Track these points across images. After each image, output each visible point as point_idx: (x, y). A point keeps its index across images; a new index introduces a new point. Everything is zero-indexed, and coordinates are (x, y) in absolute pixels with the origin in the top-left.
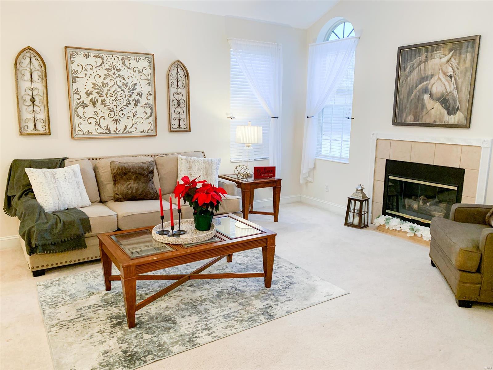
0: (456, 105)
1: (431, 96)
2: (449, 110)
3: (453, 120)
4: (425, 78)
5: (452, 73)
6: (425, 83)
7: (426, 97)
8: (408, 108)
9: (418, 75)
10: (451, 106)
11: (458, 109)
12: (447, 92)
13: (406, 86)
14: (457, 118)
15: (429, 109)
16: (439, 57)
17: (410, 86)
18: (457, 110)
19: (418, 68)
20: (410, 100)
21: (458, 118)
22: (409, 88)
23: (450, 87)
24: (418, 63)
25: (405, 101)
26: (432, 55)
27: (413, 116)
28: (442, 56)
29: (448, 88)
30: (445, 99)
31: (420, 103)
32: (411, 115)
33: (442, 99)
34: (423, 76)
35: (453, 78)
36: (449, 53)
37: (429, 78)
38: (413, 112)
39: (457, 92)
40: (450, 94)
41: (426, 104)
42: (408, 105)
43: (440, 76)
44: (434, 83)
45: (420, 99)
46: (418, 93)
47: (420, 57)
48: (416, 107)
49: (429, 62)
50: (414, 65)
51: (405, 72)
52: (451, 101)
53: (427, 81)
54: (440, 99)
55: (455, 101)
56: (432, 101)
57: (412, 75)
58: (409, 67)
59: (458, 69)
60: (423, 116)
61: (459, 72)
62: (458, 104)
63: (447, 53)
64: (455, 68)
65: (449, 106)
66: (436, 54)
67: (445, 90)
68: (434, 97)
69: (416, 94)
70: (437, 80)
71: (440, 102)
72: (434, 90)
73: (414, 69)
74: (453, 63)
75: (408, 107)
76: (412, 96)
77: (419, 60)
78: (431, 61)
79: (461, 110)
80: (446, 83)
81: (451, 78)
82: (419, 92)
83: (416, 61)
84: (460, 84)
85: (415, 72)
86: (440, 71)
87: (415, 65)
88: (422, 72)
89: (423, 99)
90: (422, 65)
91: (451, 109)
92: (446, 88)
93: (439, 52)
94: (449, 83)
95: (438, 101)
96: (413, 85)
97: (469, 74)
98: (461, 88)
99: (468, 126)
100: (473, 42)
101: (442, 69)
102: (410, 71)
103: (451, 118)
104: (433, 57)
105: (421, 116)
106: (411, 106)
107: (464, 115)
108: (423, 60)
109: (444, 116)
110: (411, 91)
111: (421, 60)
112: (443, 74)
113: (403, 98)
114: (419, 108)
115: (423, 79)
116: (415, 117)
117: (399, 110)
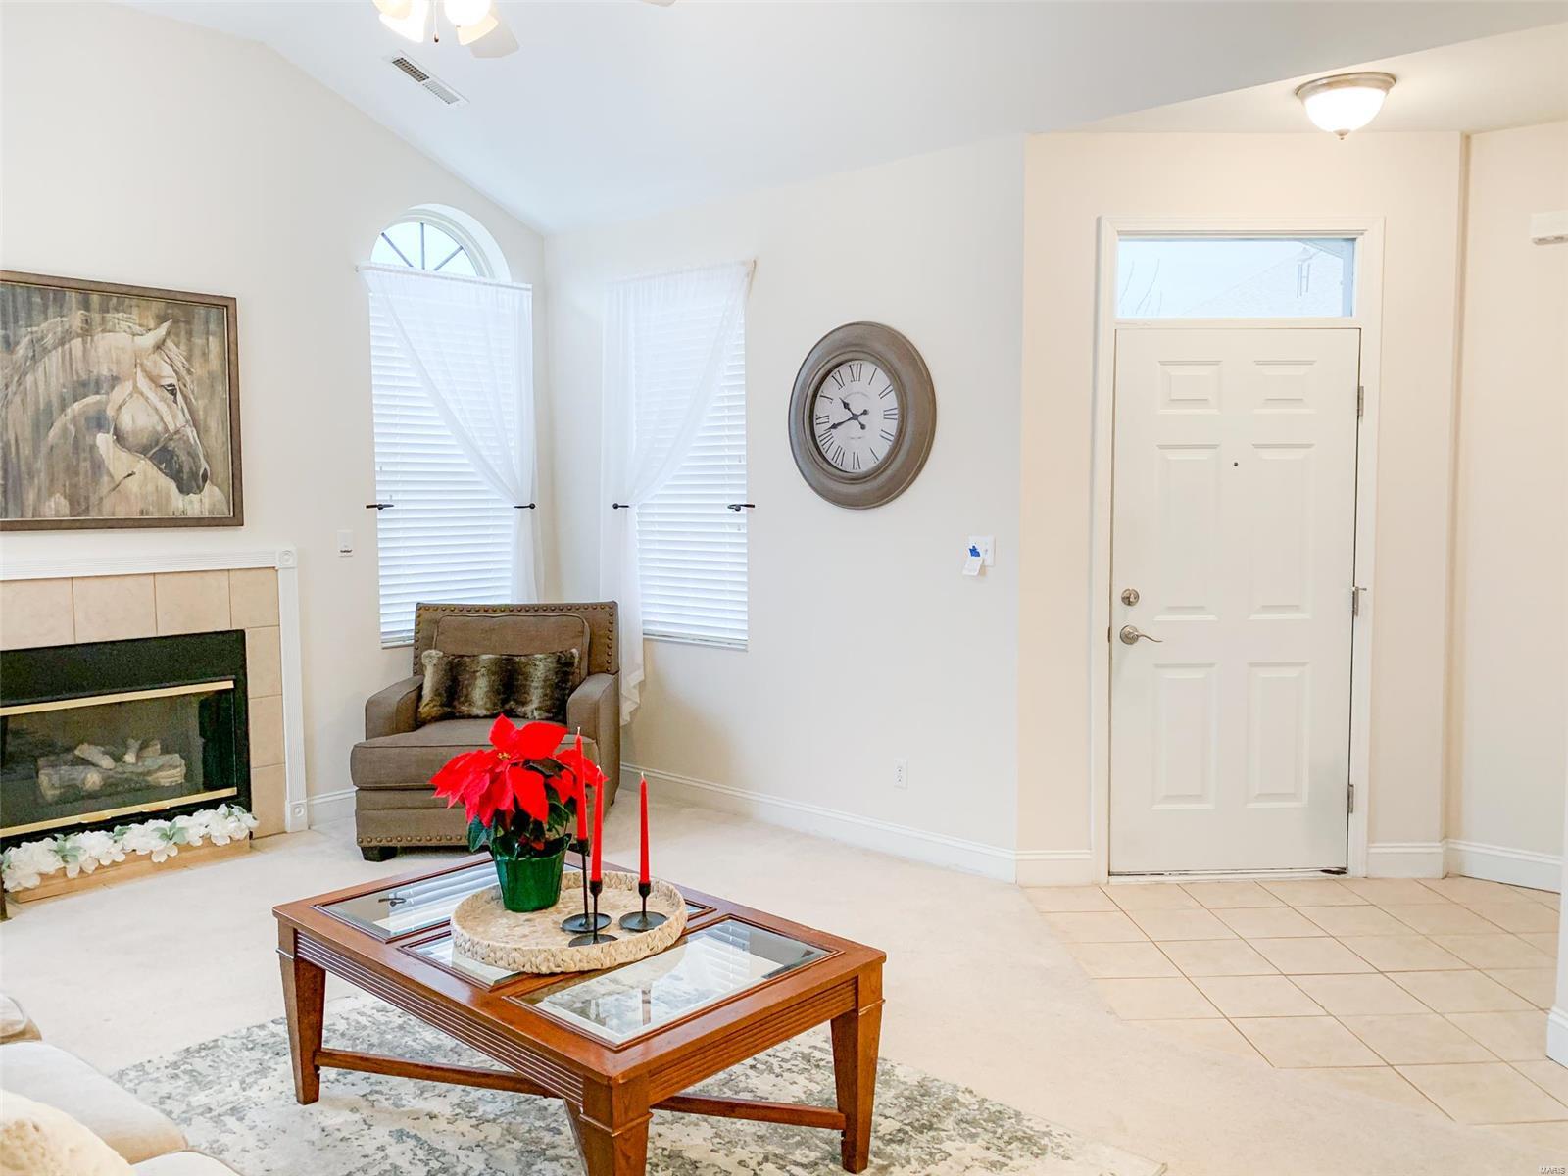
0: (200, 468)
1: (119, 438)
2: (182, 479)
3: (197, 505)
4: (92, 385)
5: (174, 381)
6: (92, 399)
7: (104, 441)
9: (64, 371)
10: (186, 470)
11: (205, 478)
12: (166, 430)
13: (22, 400)
15: (118, 477)
16: (128, 330)
17: (37, 402)
19: (60, 349)
20: (44, 450)
21: (209, 499)
22: (38, 409)
23: (174, 417)
24: (59, 335)
25: (26, 450)
26: (104, 321)
27: (65, 497)
28: (137, 329)
29: (168, 419)
30: (164, 449)
31: (85, 460)
32: (58, 495)
34: (84, 377)
35: (179, 396)
36: (158, 326)
37: (105, 386)
38: (64, 486)
39: (195, 432)
40: (176, 437)
41: (106, 462)
42: (40, 464)
43: (139, 385)
44: (124, 403)
45: (81, 448)
46: (72, 429)
47: (64, 319)
48: (72, 471)
49: (96, 338)
50: (42, 338)
51: (15, 358)
52: (184, 457)
54: (152, 448)
55: (193, 455)
56: (124, 455)
57: (41, 369)
58: (25, 342)
59: (189, 372)
60: (101, 499)
61: (192, 382)
64: (182, 368)
65: (180, 471)
66: (118, 319)
67: (161, 424)
68: (131, 441)
69: (65, 430)
70: (131, 395)
71: (150, 458)
72: (126, 422)
73: (46, 351)
74: (171, 354)
75: (39, 472)
76: (51, 435)
77: (62, 327)
78: (103, 338)
80: (162, 407)
81: (173, 392)
82: (75, 426)
83: (50, 327)
84: (201, 413)
85: (53, 361)
86: (138, 370)
87: (49, 340)
88: (79, 365)
89: (93, 447)
90: (72, 342)
91: (185, 478)
92: (162, 419)
93: (125, 315)
94: (169, 406)
95: (145, 455)
96: (50, 401)
97: (222, 391)
98: (205, 422)
99: (235, 519)
100: (221, 312)
101: (142, 365)
102: (31, 354)
103: (191, 502)
104: (109, 326)
105: (94, 499)
106: (51, 467)
107: (223, 491)
108: (74, 328)
109: (168, 497)
110: (43, 420)
111: (66, 327)
112: (147, 380)
113: (16, 441)
114: (82, 471)
115: (83, 387)
116: (73, 501)
117: (7, 479)
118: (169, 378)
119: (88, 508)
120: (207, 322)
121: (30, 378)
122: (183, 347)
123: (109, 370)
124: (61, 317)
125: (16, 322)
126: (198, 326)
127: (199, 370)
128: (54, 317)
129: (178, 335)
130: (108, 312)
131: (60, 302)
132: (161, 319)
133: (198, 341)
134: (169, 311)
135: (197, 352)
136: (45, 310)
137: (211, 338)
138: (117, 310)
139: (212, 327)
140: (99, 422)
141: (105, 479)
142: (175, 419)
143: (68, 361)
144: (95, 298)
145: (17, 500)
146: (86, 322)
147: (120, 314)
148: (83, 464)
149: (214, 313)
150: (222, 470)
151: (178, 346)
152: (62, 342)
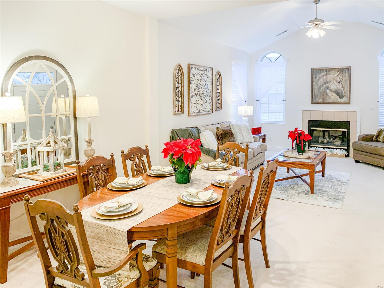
1: (330, 90)
4: (327, 83)
5: (340, 81)
6: (327, 85)
7: (328, 91)
8: (319, 96)
9: (323, 81)
10: (341, 95)
11: (344, 96)
12: (338, 89)
13: (317, 86)
15: (330, 96)
17: (319, 86)
19: (322, 78)
21: (345, 100)
23: (339, 86)
25: (317, 93)
26: (329, 73)
28: (334, 73)
29: (338, 87)
30: (337, 92)
34: (326, 81)
35: (340, 83)
36: (337, 73)
37: (329, 82)
38: (322, 97)
39: (343, 89)
40: (340, 90)
41: (328, 94)
42: (319, 94)
43: (334, 82)
44: (331, 85)
45: (325, 92)
46: (324, 89)
47: (323, 73)
48: (323, 95)
49: (328, 76)
51: (316, 80)
52: (341, 93)
55: (342, 92)
56: (331, 93)
58: (318, 77)
59: (342, 79)
61: (343, 81)
62: (344, 94)
63: (336, 72)
65: (340, 95)
68: (332, 91)
70: (333, 84)
71: (335, 93)
73: (320, 78)
74: (340, 77)
76: (321, 90)
80: (337, 85)
81: (339, 83)
83: (321, 75)
85: (321, 80)
86: (334, 80)
87: (321, 77)
88: (325, 80)
89: (326, 92)
94: (339, 85)
97: (348, 82)
98: (345, 87)
99: (349, 103)
100: (348, 69)
102: (318, 79)
103: (341, 100)
104: (330, 74)
105: (326, 100)
107: (347, 98)
108: (325, 75)
109: (338, 99)
110: (320, 88)
111: (323, 75)
113: (316, 91)
115: (325, 83)
116: (323, 99)
117: (314, 97)
118: (339, 80)
121: (318, 82)
122: (341, 75)
123: (329, 80)
125: (317, 74)
126: (344, 72)
127: (344, 79)
129: (341, 74)
130: (330, 71)
131: (323, 71)
132: (338, 71)
133: (344, 74)
134: (339, 70)
135: (344, 76)
136: (321, 72)
137: (346, 74)
138: (331, 71)
139: (347, 72)
141: (328, 96)
142: (339, 87)
143: (323, 79)
144: (328, 70)
145: (316, 99)
146: (326, 73)
148: (325, 94)
149: (347, 69)
150: (347, 95)
152: (323, 77)
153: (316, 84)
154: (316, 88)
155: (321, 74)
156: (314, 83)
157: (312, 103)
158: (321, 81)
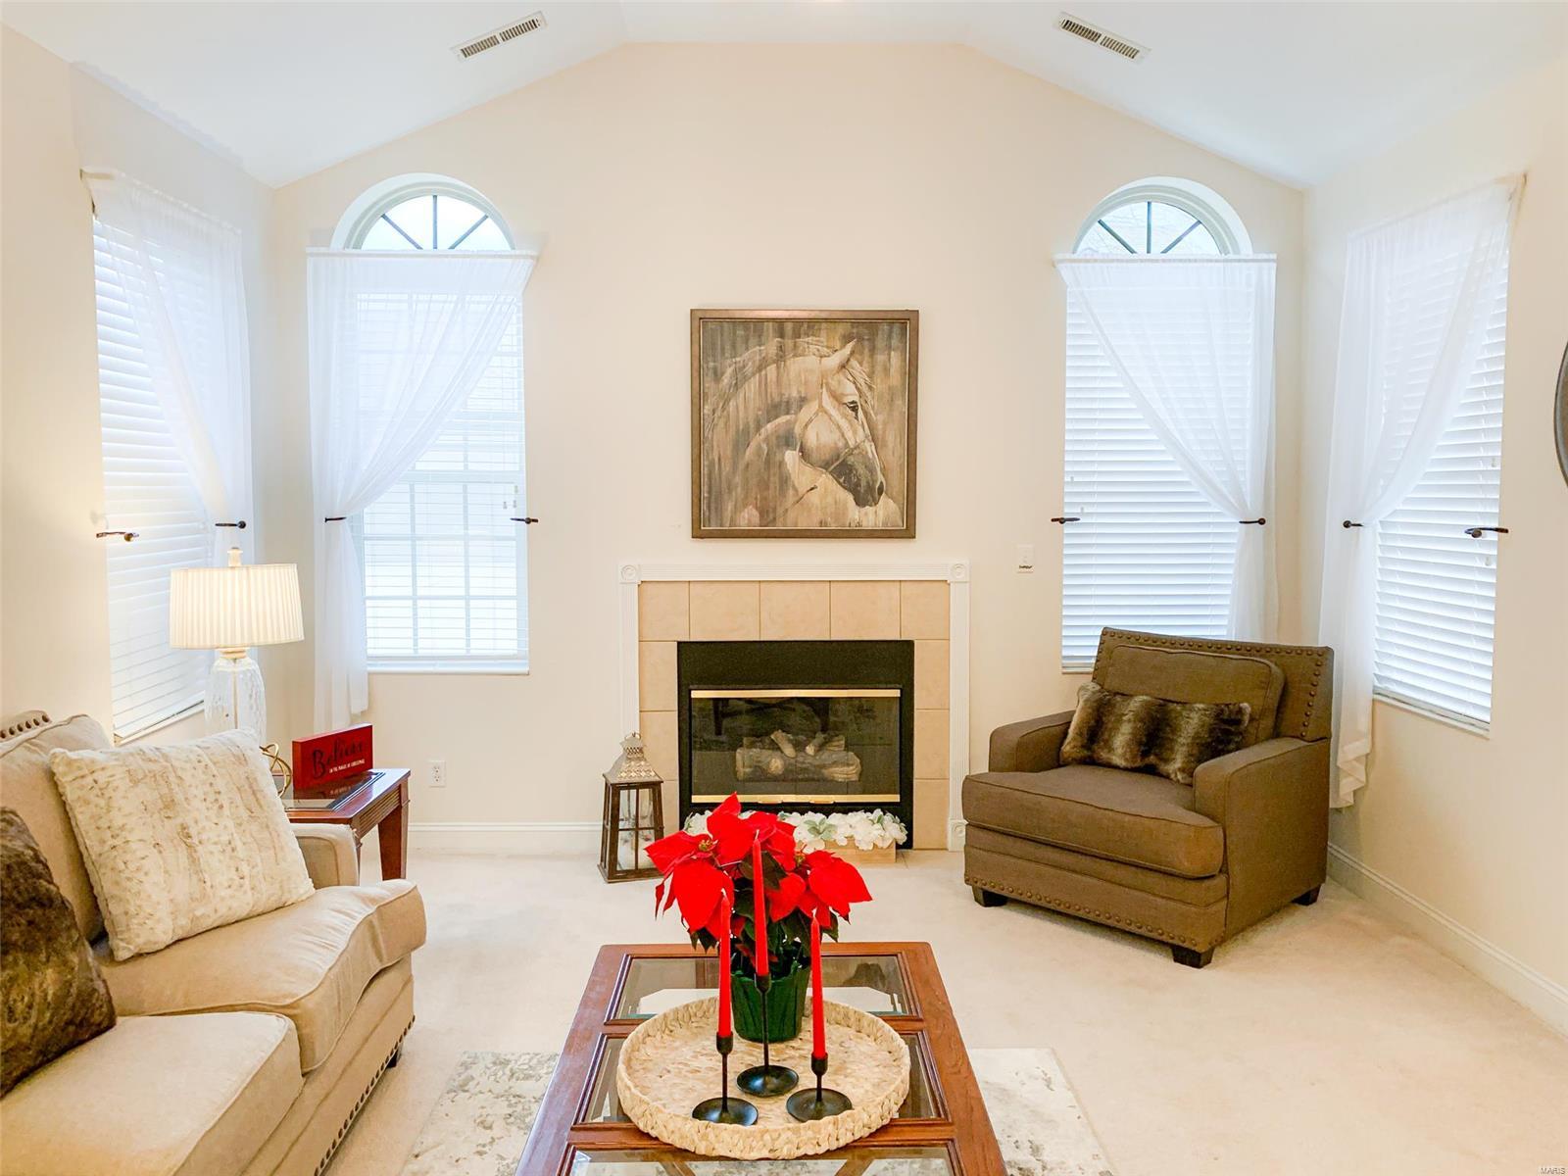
0: (876, 481)
1: (804, 454)
2: (859, 491)
3: (871, 517)
4: (783, 408)
5: (856, 398)
6: (783, 419)
7: (791, 457)
8: (739, 489)
9: (760, 394)
10: (863, 483)
11: (881, 491)
12: (847, 444)
13: (726, 424)
14: (881, 513)
15: (802, 490)
16: (817, 353)
17: (737, 426)
18: (880, 493)
19: (758, 375)
20: (741, 466)
21: (884, 512)
22: (737, 432)
23: (855, 432)
24: (757, 363)
25: (727, 468)
26: (795, 346)
27: (756, 508)
28: (825, 351)
29: (849, 435)
30: (844, 463)
31: (775, 475)
32: (750, 507)
33: (838, 463)
34: (777, 399)
35: (860, 411)
36: (843, 346)
37: (794, 407)
38: (756, 498)
39: (873, 447)
40: (856, 452)
41: (792, 476)
43: (824, 404)
44: (811, 421)
45: (771, 463)
46: (765, 446)
47: (762, 348)
48: (764, 485)
49: (788, 363)
50: (744, 367)
51: (720, 386)
52: (861, 470)
53: (788, 413)
54: (832, 464)
55: (872, 471)
56: (808, 469)
57: (742, 395)
58: (729, 371)
59: (870, 388)
60: (787, 510)
61: (873, 398)
62: (880, 478)
64: (863, 384)
65: (858, 484)
66: (808, 343)
67: (842, 440)
68: (815, 456)
69: (759, 448)
70: (816, 414)
71: (831, 473)
72: (812, 439)
73: (746, 379)
74: (855, 373)
75: (737, 487)
76: (747, 453)
77: (760, 355)
78: (794, 362)
79: (889, 492)
80: (844, 424)
81: (854, 409)
82: (768, 444)
83: (750, 355)
84: (880, 427)
85: (752, 386)
86: (824, 389)
87: (749, 369)
88: (773, 389)
89: (781, 464)
90: (768, 368)
91: (862, 491)
92: (843, 435)
93: (815, 339)
94: (850, 423)
95: (826, 469)
96: (748, 423)
97: (901, 405)
98: (884, 437)
99: (908, 532)
100: (903, 325)
101: (827, 384)
102: (734, 382)
103: (866, 514)
104: (800, 350)
105: (780, 511)
106: (746, 481)
107: (898, 504)
108: (770, 356)
109: (845, 508)
110: (742, 440)
111: (763, 355)
112: (831, 399)
113: (719, 460)
114: (772, 486)
115: (775, 409)
116: (763, 512)
117: (710, 492)
118: (851, 395)
119: (775, 519)
120: (890, 337)
121: (732, 404)
123: (799, 392)
124: (760, 346)
125: (723, 353)
126: (880, 343)
127: (879, 385)
128: (755, 347)
129: (862, 353)
130: (799, 337)
131: (758, 333)
132: (847, 339)
133: (880, 358)
134: (855, 331)
135: (879, 368)
136: (746, 341)
137: (892, 353)
139: (895, 342)
140: (787, 440)
141: (791, 492)
142: (855, 434)
143: (764, 384)
144: (789, 327)
145: (720, 511)
146: (781, 348)
147: (810, 338)
148: (772, 479)
149: (896, 328)
150: (897, 483)
151: (861, 364)
152: (760, 369)
153: (718, 413)
154: (720, 441)
155: (747, 349)
156: (707, 409)
157: (698, 533)
158: (748, 400)
